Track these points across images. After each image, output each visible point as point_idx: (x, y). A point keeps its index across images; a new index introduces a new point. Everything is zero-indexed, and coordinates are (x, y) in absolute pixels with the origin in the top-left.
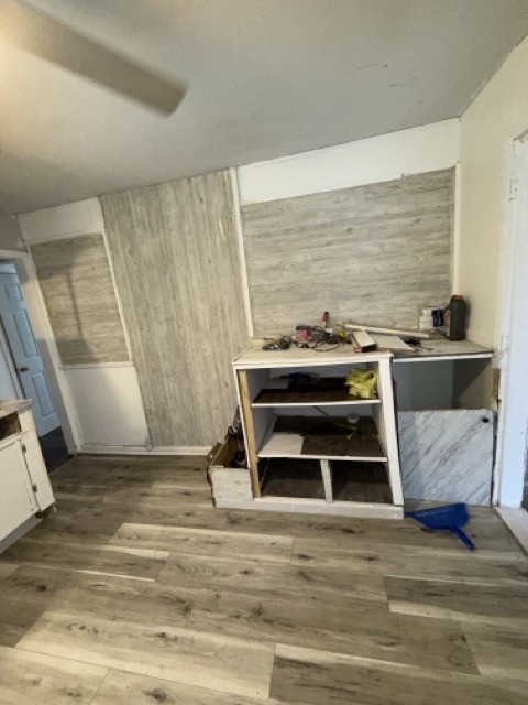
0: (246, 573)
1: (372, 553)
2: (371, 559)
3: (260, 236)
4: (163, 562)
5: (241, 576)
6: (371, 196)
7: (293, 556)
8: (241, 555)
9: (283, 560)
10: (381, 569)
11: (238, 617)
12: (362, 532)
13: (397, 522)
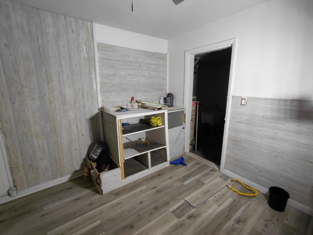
0: (141, 203)
1: (169, 176)
2: (171, 178)
3: (105, 59)
4: (100, 225)
5: (140, 205)
6: (146, 55)
7: (151, 190)
8: (133, 200)
9: (149, 192)
10: (175, 178)
11: (152, 214)
12: (163, 173)
13: (169, 166)
